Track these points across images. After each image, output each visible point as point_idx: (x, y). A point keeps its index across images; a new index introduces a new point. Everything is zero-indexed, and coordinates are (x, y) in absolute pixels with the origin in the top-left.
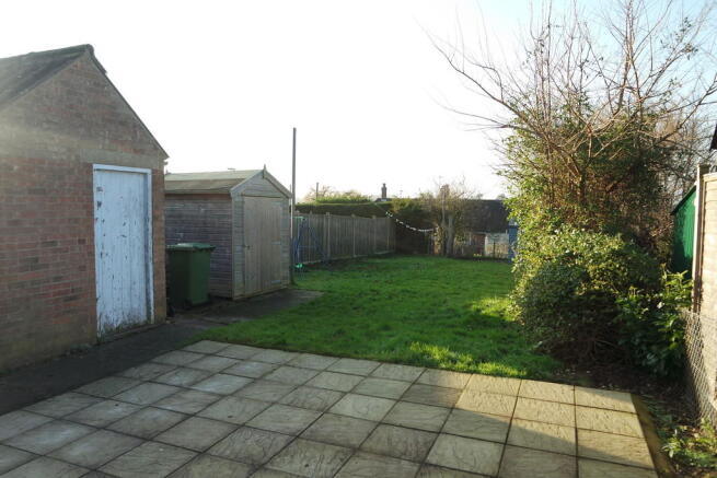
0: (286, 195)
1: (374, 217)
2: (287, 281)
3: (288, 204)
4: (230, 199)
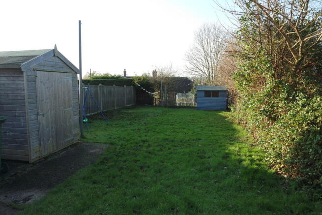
0: (75, 71)
1: (125, 86)
2: (78, 137)
3: (76, 77)
4: (22, 73)
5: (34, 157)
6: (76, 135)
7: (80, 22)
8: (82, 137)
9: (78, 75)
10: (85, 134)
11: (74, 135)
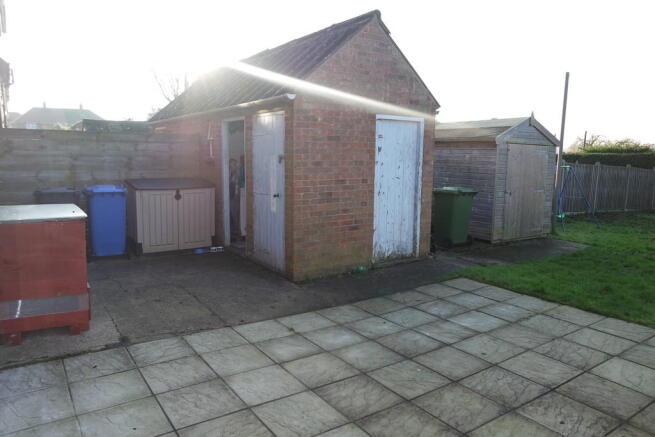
2: (548, 231)
3: (555, 152)
4: (495, 146)
5: (496, 237)
6: (545, 227)
7: (568, 75)
8: (553, 232)
9: (558, 149)
10: (557, 230)
11: (542, 226)
